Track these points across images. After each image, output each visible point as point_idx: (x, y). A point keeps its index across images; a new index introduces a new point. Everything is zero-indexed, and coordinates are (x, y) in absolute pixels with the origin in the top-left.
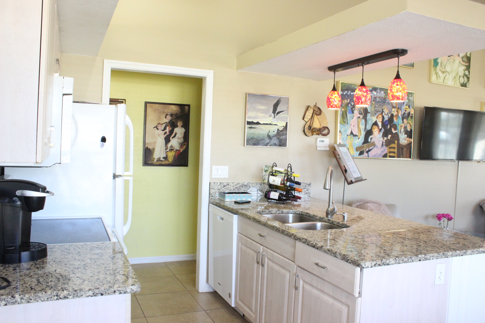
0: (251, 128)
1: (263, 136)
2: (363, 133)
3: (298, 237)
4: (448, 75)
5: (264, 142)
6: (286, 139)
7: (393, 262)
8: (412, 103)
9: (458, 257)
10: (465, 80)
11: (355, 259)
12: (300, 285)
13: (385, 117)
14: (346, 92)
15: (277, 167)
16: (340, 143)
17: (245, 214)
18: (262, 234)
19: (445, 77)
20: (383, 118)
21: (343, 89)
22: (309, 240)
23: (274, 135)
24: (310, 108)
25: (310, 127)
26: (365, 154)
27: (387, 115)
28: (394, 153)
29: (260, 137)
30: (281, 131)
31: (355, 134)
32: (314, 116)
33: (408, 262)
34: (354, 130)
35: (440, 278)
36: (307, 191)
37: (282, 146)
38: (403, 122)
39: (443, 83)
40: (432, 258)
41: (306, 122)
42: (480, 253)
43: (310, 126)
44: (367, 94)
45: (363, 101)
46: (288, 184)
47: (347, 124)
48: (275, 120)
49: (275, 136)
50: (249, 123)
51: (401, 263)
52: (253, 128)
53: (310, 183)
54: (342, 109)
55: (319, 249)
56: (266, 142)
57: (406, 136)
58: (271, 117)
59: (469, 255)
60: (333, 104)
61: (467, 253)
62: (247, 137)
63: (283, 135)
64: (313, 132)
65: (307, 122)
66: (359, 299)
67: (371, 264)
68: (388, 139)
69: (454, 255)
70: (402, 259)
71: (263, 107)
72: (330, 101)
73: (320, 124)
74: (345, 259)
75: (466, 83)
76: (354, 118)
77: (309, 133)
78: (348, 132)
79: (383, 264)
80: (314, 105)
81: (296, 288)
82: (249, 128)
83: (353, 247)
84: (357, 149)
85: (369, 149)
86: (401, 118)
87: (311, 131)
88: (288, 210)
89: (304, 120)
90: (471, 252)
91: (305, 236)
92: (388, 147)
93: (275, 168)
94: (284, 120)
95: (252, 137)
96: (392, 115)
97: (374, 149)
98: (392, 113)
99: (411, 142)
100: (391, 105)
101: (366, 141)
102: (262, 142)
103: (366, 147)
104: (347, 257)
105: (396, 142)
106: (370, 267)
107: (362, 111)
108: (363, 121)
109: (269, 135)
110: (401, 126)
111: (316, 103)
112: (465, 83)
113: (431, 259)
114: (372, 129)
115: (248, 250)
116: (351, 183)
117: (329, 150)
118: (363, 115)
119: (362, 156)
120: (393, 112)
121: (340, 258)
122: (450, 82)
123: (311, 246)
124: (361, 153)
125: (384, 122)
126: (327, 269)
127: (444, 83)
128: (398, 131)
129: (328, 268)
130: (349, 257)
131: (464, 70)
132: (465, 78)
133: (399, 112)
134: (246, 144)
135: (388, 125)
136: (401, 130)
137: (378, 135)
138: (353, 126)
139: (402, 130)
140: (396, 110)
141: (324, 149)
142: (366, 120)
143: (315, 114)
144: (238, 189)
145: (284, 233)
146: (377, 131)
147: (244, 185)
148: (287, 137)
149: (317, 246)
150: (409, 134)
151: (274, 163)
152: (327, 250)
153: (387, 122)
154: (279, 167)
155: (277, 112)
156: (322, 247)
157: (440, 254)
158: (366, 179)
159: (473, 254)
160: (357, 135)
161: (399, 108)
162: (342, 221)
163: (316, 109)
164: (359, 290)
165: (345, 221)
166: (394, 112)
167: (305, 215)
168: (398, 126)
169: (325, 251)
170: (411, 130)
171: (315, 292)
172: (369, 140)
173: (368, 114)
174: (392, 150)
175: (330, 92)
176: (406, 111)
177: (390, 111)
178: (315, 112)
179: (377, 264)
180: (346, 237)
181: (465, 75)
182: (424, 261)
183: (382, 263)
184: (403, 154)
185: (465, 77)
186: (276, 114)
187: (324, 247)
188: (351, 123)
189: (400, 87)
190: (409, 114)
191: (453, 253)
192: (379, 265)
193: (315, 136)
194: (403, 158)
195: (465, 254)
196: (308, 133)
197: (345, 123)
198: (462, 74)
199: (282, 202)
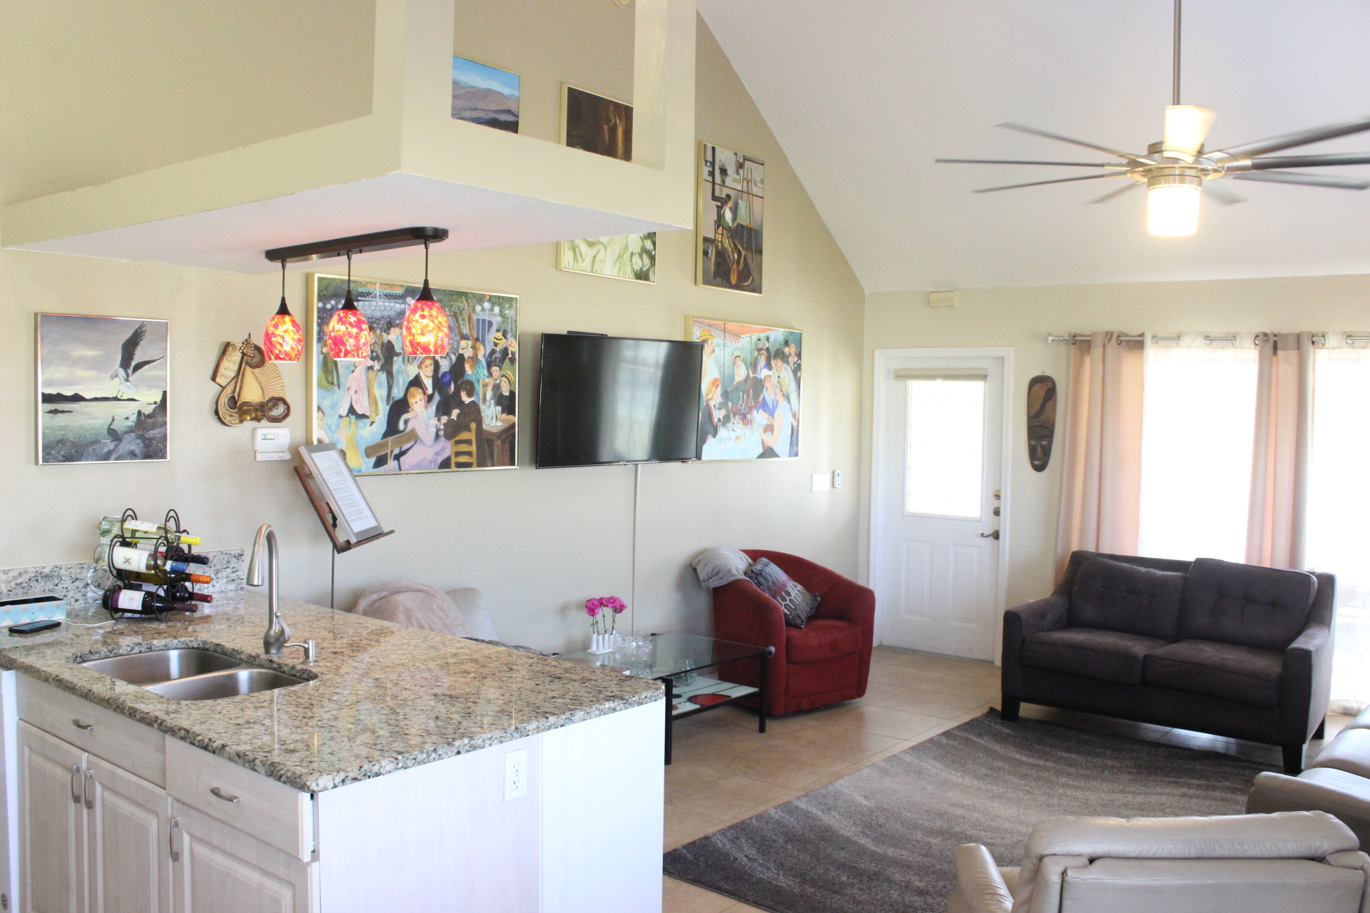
0: (56, 412)
1: (96, 434)
2: (384, 409)
3: (168, 725)
4: (602, 251)
5: (97, 451)
6: (165, 436)
7: (390, 767)
8: (512, 325)
9: (553, 731)
10: (644, 263)
11: (294, 773)
12: (182, 849)
13: (440, 364)
14: (333, 302)
15: (136, 519)
16: (320, 438)
17: (35, 668)
18: (84, 722)
19: (594, 258)
20: (437, 365)
21: (324, 295)
22: (194, 733)
23: (127, 429)
24: (233, 348)
25: (233, 402)
26: (392, 464)
27: (448, 358)
28: (469, 454)
29: (84, 435)
30: (150, 416)
31: (360, 411)
32: (245, 369)
33: (429, 762)
34: (357, 403)
35: (516, 785)
36: (233, 576)
37: (152, 458)
38: (490, 375)
39: (592, 272)
40: (488, 742)
41: (221, 388)
42: (605, 714)
43: (233, 397)
44: (358, 331)
45: (349, 348)
46: (169, 565)
47: (339, 388)
48: (129, 388)
49: (131, 430)
50: (48, 398)
51: (411, 765)
52: (63, 412)
53: (239, 552)
54: (322, 348)
55: (217, 752)
56: (106, 450)
57: (499, 408)
58: (117, 380)
59: (578, 722)
60: (280, 351)
61: (574, 718)
62: (43, 439)
63: (154, 427)
64: (243, 414)
65: (224, 388)
66: (315, 865)
67: (333, 780)
68: (451, 421)
69: (542, 727)
70: (412, 757)
71: (90, 353)
72: (271, 343)
73: (261, 392)
74: (275, 773)
75: (648, 270)
76: (357, 371)
77: (231, 416)
78: (342, 408)
79: (365, 775)
80: (244, 340)
81: (176, 857)
82: (51, 412)
83: (302, 739)
84: (368, 452)
85: (401, 448)
86: (484, 363)
87: (236, 412)
88: (166, 640)
89: (216, 383)
90: (584, 715)
91: (188, 719)
92: (453, 441)
93: (130, 525)
94: (156, 387)
95: (60, 438)
96: (461, 358)
97: (415, 446)
98: (461, 352)
99: (514, 424)
100: (457, 333)
101: (392, 428)
102: (91, 450)
103: (391, 446)
104: (279, 769)
105: (473, 426)
106: (330, 787)
107: (379, 352)
108: (383, 377)
109: (113, 429)
110: (485, 386)
111: (250, 335)
112: (645, 269)
113: (487, 745)
114: (408, 395)
115: (50, 767)
116: (348, 546)
117: (291, 459)
118: (382, 361)
119: (381, 469)
120: (463, 349)
121: (263, 772)
122: (608, 268)
123: (198, 747)
124: (381, 462)
125: (440, 376)
126: (239, 802)
127: (594, 271)
128: (479, 399)
129: (242, 799)
130: (282, 769)
131: (641, 237)
132: (644, 259)
133: (479, 349)
134: (43, 457)
135: (450, 384)
136: (485, 395)
137: (425, 412)
138: (356, 392)
139: (489, 395)
140: (470, 343)
141: (275, 457)
142: (390, 375)
143: (247, 363)
144: (23, 588)
145: (135, 716)
146: (421, 400)
147: (44, 573)
148: (166, 433)
149: (212, 746)
150: (507, 404)
151: (127, 510)
152: (235, 754)
153: (448, 377)
154: (144, 520)
155: (133, 363)
156: (224, 746)
157: (509, 732)
158: (392, 532)
159: (588, 718)
160: (368, 414)
161: (477, 339)
162: (302, 663)
163: (250, 352)
164: (313, 843)
165: (310, 662)
166: (465, 350)
167: (213, 651)
168: (476, 385)
169: (230, 758)
170: (512, 393)
171: (219, 859)
172: (401, 426)
173: (395, 358)
174: (464, 448)
175: (273, 319)
176: (496, 345)
177: (455, 347)
178: (247, 360)
179: (350, 778)
180: (296, 711)
181: (644, 250)
182: (470, 753)
183: (362, 774)
184: (492, 456)
185: (645, 256)
186: (130, 371)
187: (227, 749)
188: (348, 385)
189: (429, 322)
190: (505, 351)
191: (541, 723)
192: (355, 779)
193: (249, 425)
194: (493, 465)
195: (570, 720)
196: (229, 418)
197: (332, 383)
198: (637, 249)
199: (153, 616)
